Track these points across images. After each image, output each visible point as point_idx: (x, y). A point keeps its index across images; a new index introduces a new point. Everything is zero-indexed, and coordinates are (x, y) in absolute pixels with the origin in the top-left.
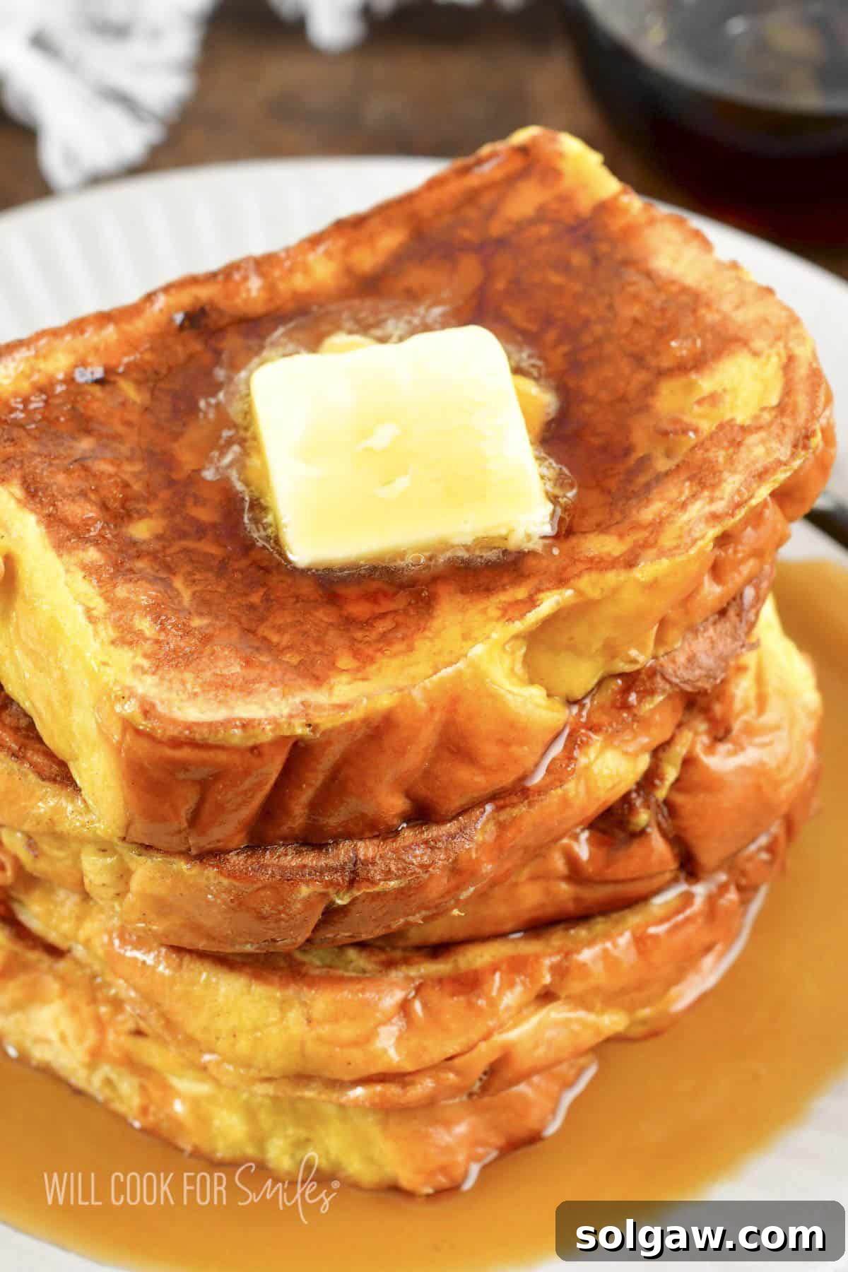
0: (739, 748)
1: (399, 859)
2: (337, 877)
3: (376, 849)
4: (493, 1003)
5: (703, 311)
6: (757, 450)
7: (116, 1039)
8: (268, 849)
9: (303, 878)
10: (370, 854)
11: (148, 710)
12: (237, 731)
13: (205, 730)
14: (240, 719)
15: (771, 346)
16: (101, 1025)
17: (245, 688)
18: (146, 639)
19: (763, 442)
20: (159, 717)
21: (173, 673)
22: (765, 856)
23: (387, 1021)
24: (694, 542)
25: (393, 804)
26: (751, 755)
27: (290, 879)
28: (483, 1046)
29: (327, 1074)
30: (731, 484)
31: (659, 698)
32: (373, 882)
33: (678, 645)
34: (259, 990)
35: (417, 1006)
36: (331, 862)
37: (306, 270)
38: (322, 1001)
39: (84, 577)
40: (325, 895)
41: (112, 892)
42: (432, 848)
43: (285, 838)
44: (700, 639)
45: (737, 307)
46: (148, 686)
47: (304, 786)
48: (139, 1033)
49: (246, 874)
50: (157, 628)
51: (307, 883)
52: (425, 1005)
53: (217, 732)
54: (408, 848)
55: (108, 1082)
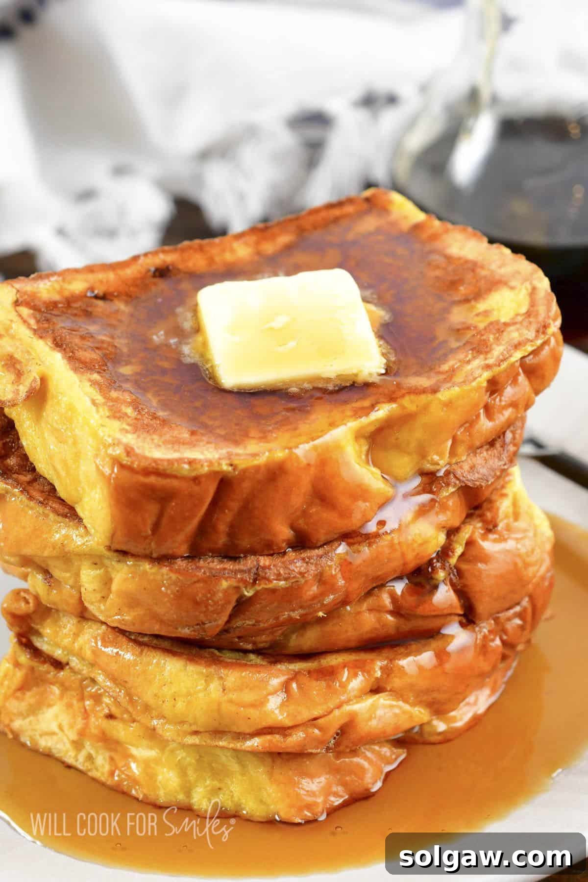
0: (502, 539)
1: (286, 567)
2: (246, 576)
3: (271, 562)
4: (343, 686)
5: (478, 270)
6: (514, 335)
7: (97, 722)
8: (202, 558)
9: (223, 576)
10: (267, 563)
11: (129, 452)
12: (186, 466)
13: (166, 463)
14: (188, 459)
15: (522, 284)
16: (86, 714)
17: (191, 445)
18: (129, 417)
19: (518, 330)
20: (137, 455)
21: (145, 435)
22: (518, 621)
23: (275, 692)
24: (475, 379)
25: (284, 532)
26: (510, 544)
27: (216, 577)
28: (337, 712)
29: (235, 729)
30: (498, 351)
31: (452, 489)
32: (270, 581)
33: (464, 458)
34: (192, 668)
35: (294, 685)
36: (242, 567)
37: (232, 251)
38: (233, 677)
39: (91, 385)
40: (237, 588)
41: (99, 596)
42: (307, 563)
43: (212, 551)
44: (478, 458)
45: (500, 267)
46: (130, 439)
47: (227, 511)
48: (110, 716)
49: (187, 571)
50: (136, 413)
51: (226, 579)
52: (299, 687)
53: (173, 464)
54: (292, 562)
55: (90, 758)
